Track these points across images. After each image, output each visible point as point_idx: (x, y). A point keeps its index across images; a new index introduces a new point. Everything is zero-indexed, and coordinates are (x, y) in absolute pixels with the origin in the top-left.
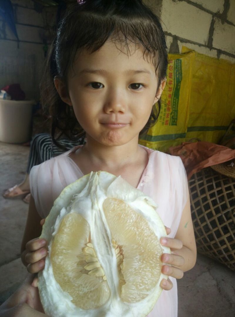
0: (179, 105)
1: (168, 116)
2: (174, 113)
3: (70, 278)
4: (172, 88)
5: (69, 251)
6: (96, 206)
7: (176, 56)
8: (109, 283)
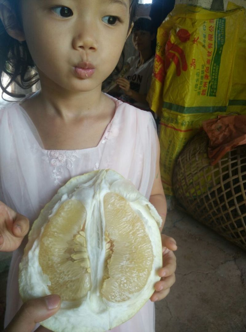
0: (219, 73)
1: (206, 85)
2: (214, 82)
7: (220, 14)
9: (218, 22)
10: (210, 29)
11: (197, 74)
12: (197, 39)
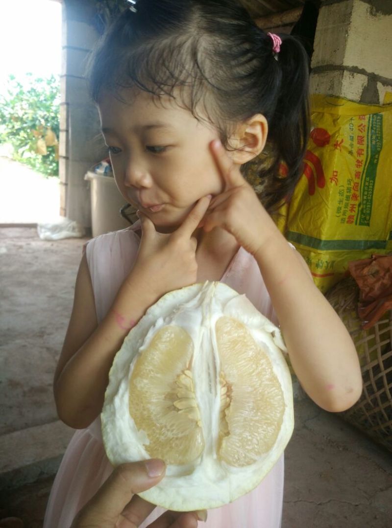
0: (375, 192)
1: (354, 209)
2: (366, 204)
3: (152, 413)
4: (362, 161)
5: (159, 375)
6: (207, 323)
7: (373, 109)
8: (205, 434)
9: (371, 119)
10: (360, 128)
11: (341, 193)
12: (341, 143)
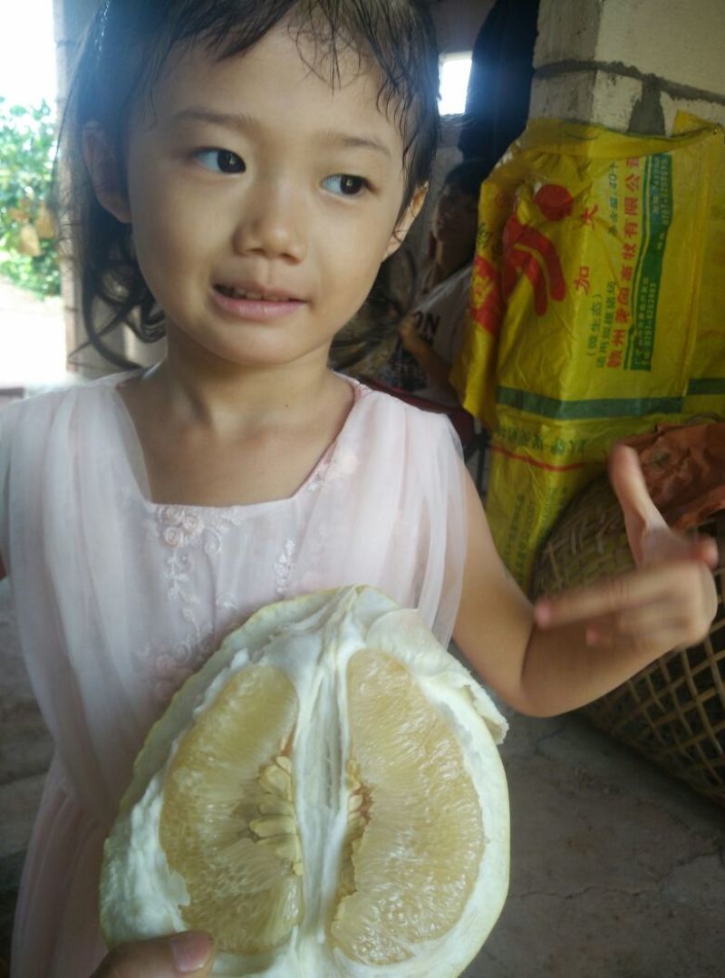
0: (659, 303)
1: (621, 339)
2: (643, 329)
4: (634, 246)
7: (654, 144)
9: (650, 165)
10: (629, 182)
11: (596, 309)
12: (593, 212)
